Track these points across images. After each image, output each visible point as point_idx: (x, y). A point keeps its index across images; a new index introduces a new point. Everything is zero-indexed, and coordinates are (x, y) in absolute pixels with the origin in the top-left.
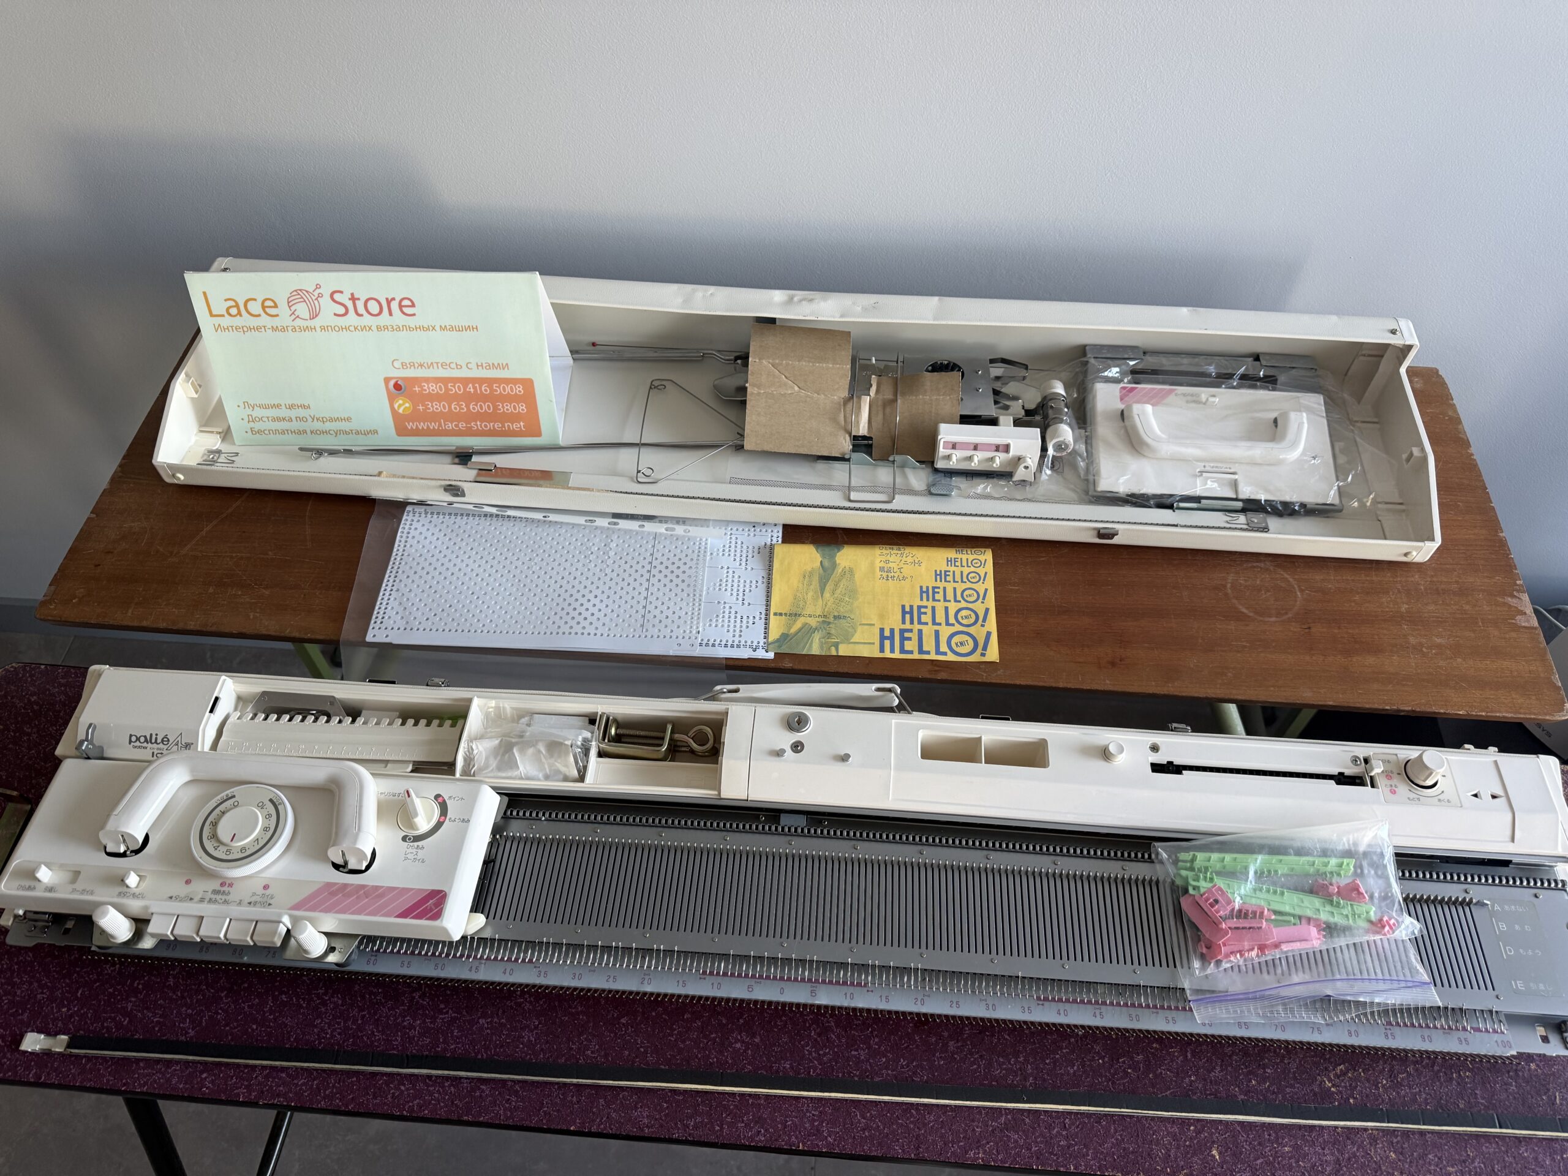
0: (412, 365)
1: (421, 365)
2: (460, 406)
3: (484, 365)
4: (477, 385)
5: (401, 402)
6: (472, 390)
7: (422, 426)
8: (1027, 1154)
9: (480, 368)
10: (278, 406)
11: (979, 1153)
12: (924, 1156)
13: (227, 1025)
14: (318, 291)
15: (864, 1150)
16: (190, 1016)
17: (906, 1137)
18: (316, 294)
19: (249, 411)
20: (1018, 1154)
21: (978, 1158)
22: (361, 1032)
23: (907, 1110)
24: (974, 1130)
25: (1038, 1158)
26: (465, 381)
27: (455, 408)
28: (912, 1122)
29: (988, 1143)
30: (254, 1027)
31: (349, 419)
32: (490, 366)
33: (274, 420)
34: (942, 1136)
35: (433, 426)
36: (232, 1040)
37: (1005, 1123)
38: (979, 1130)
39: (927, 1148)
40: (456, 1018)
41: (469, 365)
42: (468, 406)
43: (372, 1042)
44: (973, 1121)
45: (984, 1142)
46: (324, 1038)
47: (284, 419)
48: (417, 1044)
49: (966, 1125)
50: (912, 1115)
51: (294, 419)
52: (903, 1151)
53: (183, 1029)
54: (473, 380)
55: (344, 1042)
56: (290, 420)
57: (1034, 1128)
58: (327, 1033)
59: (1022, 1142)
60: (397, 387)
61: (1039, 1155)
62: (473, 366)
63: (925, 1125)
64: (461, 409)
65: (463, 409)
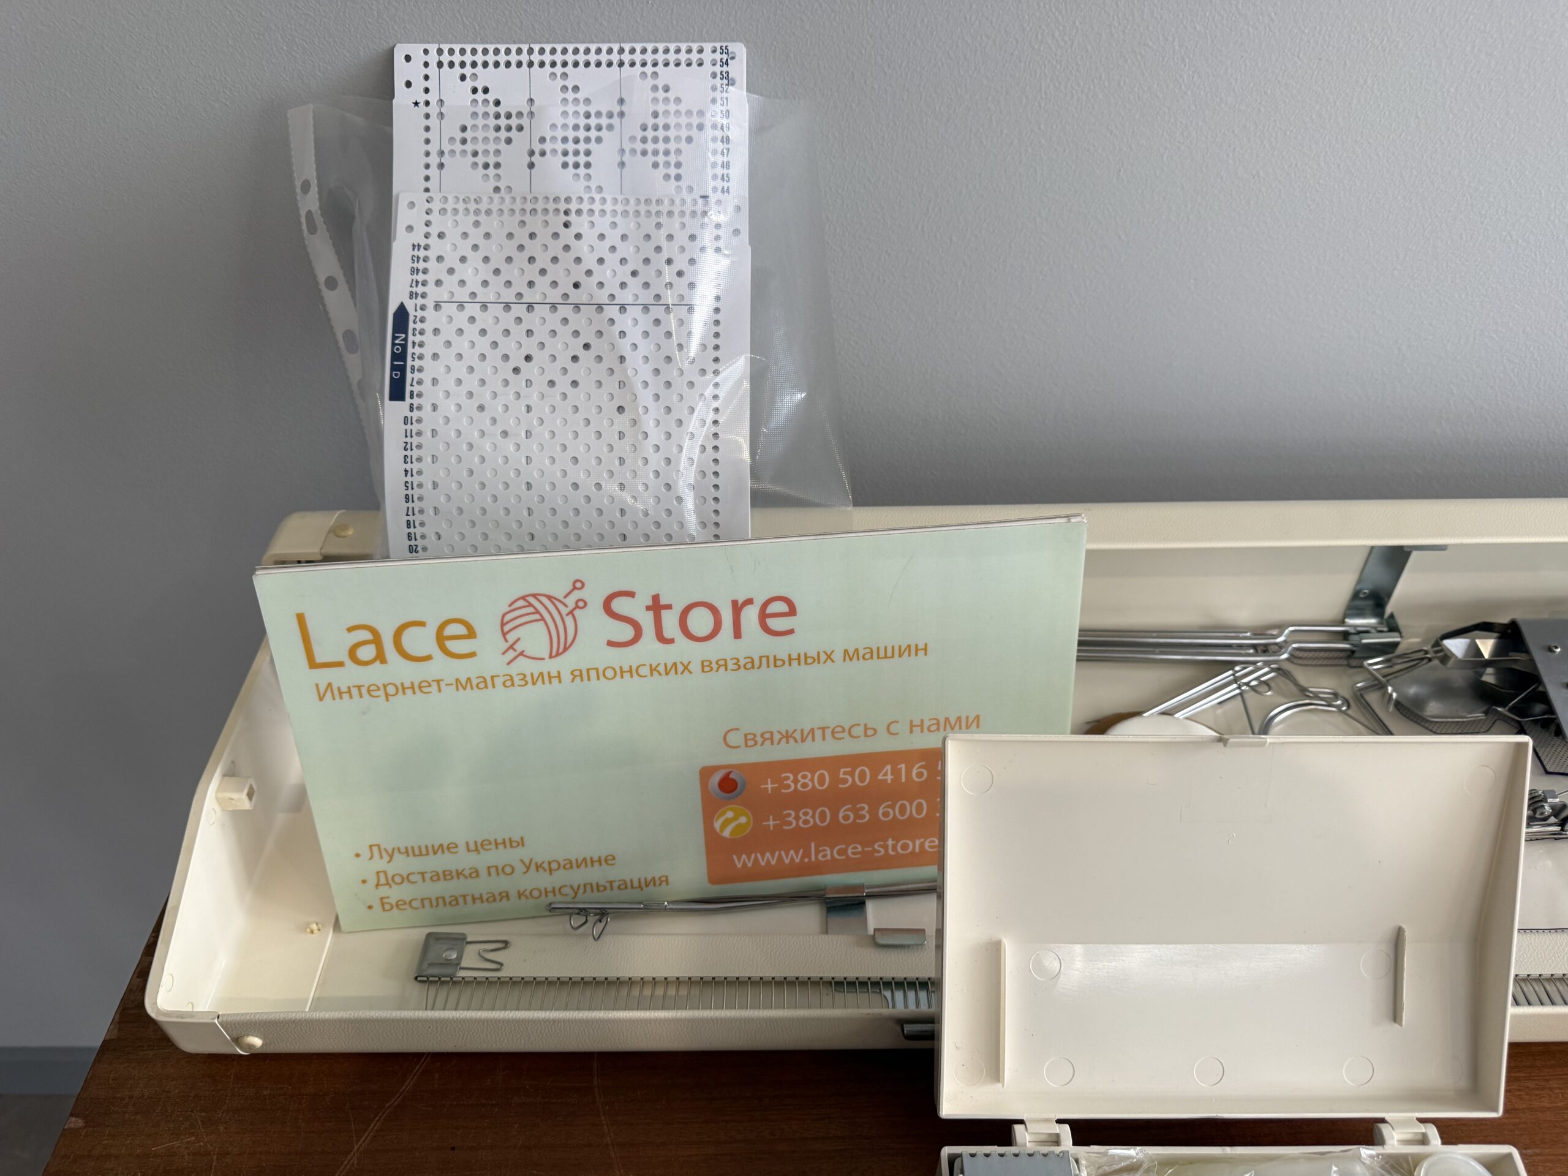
0: (768, 737)
1: (787, 736)
2: (856, 811)
3: (927, 724)
4: (902, 766)
5: (730, 814)
6: (889, 777)
7: (768, 859)
9: (916, 730)
10: (451, 848)
14: (576, 595)
18: (571, 602)
19: (380, 864)
26: (875, 760)
27: (846, 818)
31: (608, 860)
32: (938, 725)
33: (436, 877)
35: (793, 857)
41: (893, 729)
42: (873, 812)
47: (459, 874)
51: (483, 872)
54: (897, 758)
56: (475, 873)
60: (728, 785)
64: (858, 816)
65: (863, 817)
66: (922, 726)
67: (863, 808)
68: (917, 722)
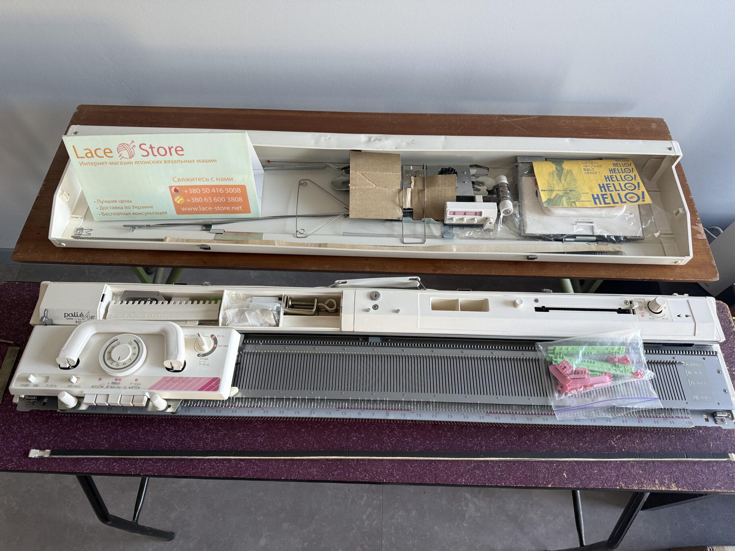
0: (184, 180)
1: (188, 180)
2: (208, 199)
3: (220, 179)
4: (217, 189)
5: (178, 198)
6: (214, 191)
7: (190, 209)
8: (484, 479)
9: (218, 180)
10: (116, 201)
11: (463, 480)
12: (438, 482)
13: (122, 441)
15: (412, 481)
16: (105, 438)
17: (430, 475)
18: (132, 145)
19: (100, 204)
20: (480, 479)
21: (462, 482)
22: (184, 442)
23: (430, 463)
24: (460, 470)
25: (488, 481)
26: (211, 187)
27: (206, 200)
28: (433, 468)
29: (466, 475)
30: (135, 442)
31: (152, 207)
32: (223, 179)
34: (446, 474)
35: (195, 208)
36: (125, 448)
37: (474, 467)
38: (462, 470)
39: (440, 479)
40: (227, 433)
41: (213, 179)
42: (212, 199)
43: (189, 446)
44: (459, 466)
45: (465, 475)
46: (167, 445)
47: (118, 208)
48: (210, 446)
49: (456, 468)
50: (433, 465)
52: (429, 480)
53: (102, 444)
54: (215, 187)
55: (177, 446)
57: (486, 468)
58: (169, 443)
59: (481, 474)
60: (176, 190)
61: (489, 480)
62: (215, 179)
63: (438, 469)
64: (209, 200)
65: (210, 200)
66: (219, 179)
67: (210, 198)
68: (218, 178)
